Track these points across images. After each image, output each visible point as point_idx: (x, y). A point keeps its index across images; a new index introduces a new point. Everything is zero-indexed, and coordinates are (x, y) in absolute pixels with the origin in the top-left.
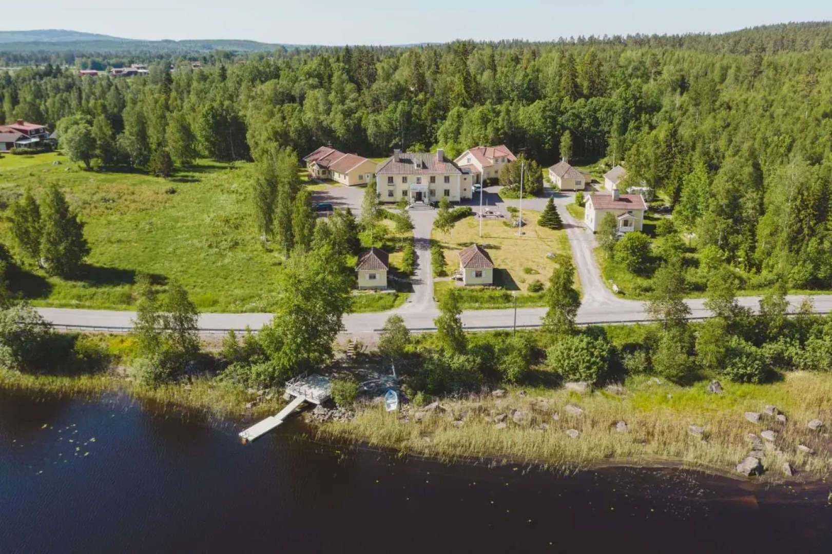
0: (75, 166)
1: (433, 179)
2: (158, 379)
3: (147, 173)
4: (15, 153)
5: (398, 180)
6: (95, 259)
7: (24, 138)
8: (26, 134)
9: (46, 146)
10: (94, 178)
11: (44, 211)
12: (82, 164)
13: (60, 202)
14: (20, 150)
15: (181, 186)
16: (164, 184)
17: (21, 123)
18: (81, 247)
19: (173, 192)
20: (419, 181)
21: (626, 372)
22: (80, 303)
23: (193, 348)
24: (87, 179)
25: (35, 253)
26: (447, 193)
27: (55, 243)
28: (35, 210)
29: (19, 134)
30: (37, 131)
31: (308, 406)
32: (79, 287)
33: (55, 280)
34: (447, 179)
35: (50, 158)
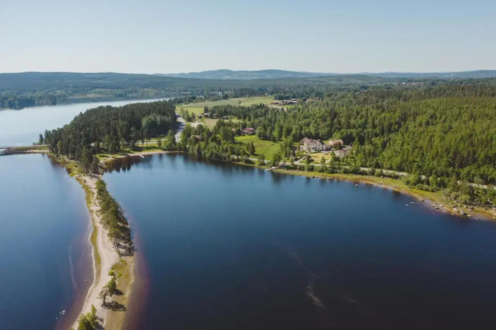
0: (258, 139)
1: (316, 145)
2: (259, 165)
3: (270, 141)
4: (248, 135)
5: (310, 145)
6: (255, 153)
7: (250, 132)
8: (250, 131)
9: (254, 134)
10: (260, 141)
11: (250, 145)
12: (259, 138)
13: (252, 144)
14: (249, 134)
15: (275, 144)
16: (272, 143)
17: (250, 128)
18: (254, 151)
19: (273, 145)
20: (314, 145)
21: (314, 171)
22: (253, 158)
23: (264, 163)
24: (259, 141)
25: (248, 151)
26: (319, 148)
27: (251, 150)
28: (249, 144)
29: (249, 131)
30: (252, 130)
31: (273, 169)
32: (253, 156)
33: (250, 155)
34: (319, 145)
35: (254, 136)
